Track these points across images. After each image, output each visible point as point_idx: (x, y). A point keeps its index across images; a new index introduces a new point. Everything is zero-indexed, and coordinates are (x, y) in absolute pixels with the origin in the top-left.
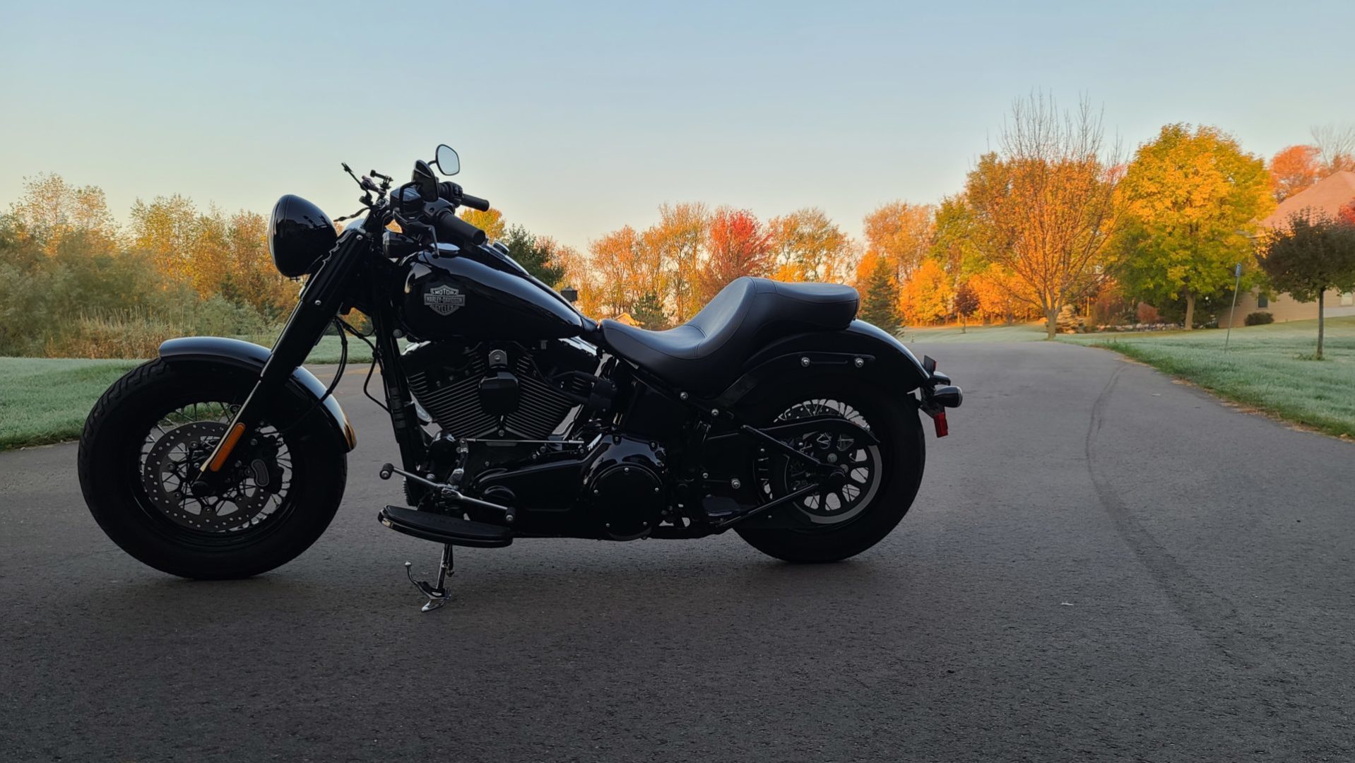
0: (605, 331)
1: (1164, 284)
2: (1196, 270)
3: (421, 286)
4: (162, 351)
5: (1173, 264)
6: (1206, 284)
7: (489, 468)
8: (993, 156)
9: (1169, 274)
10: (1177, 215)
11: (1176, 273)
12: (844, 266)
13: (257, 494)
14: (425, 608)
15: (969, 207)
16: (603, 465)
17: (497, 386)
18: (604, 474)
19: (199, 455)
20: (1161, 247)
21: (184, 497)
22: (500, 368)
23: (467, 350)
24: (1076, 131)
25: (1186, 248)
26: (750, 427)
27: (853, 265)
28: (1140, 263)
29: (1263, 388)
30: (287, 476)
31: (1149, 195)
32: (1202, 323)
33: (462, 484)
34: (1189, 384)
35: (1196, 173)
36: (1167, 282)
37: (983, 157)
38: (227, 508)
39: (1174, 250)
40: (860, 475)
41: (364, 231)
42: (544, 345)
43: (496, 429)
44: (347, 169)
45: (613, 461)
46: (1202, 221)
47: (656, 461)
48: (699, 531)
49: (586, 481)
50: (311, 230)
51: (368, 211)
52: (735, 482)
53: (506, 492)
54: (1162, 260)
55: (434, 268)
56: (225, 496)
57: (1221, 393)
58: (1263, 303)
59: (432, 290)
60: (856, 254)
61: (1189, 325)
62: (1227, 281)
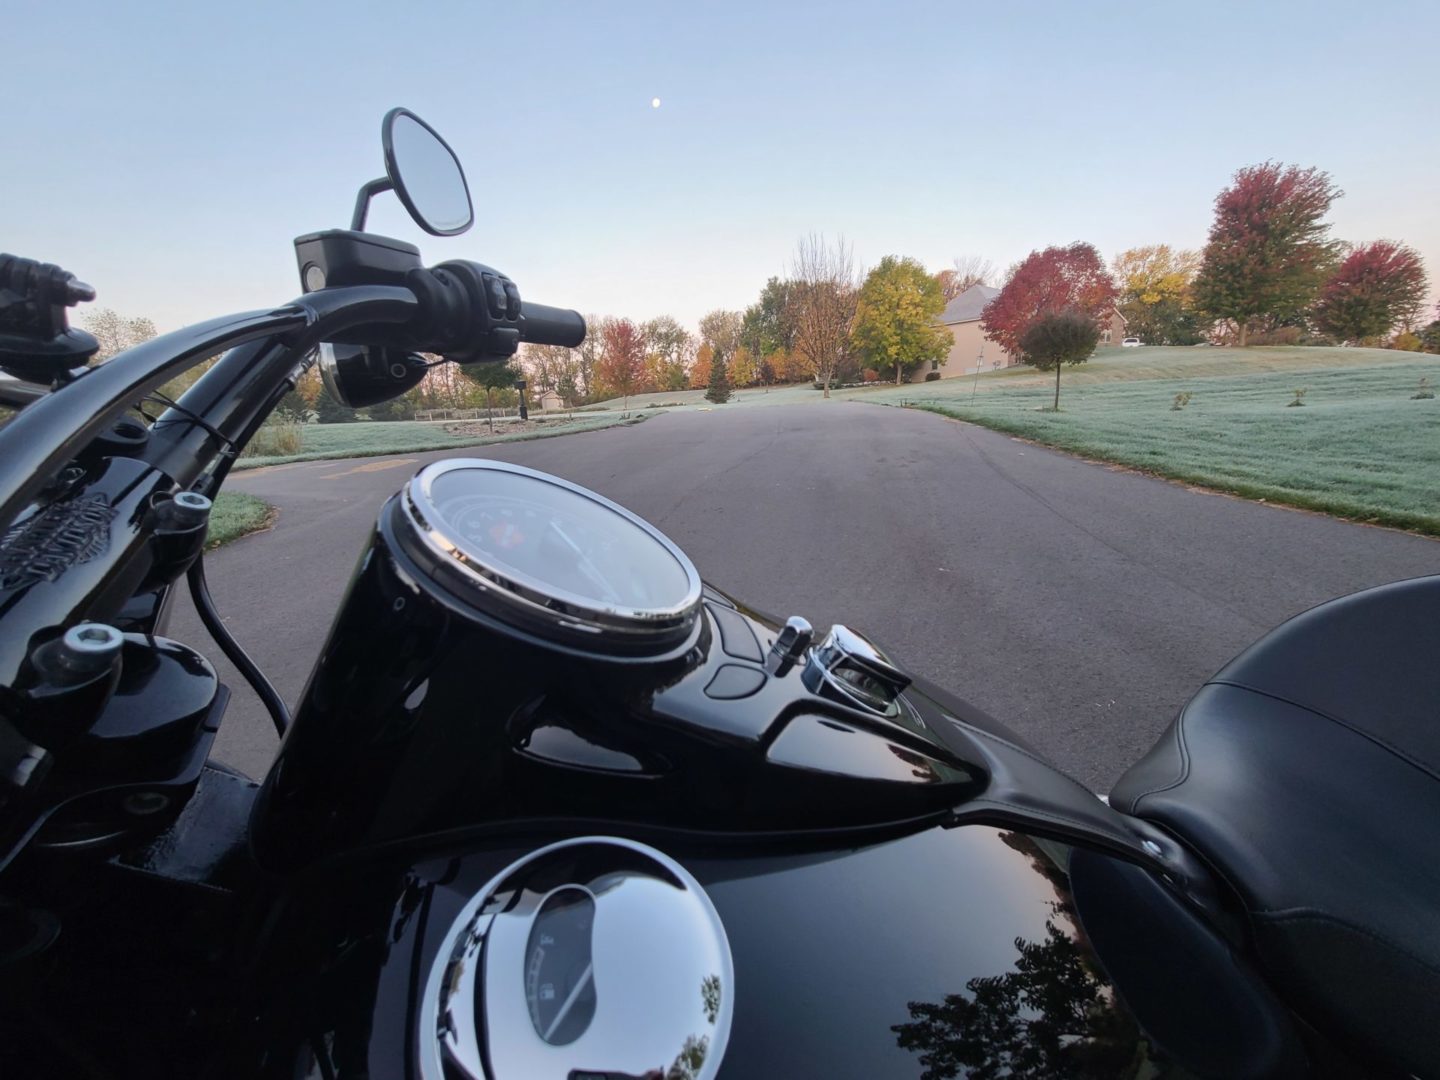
1: (885, 357)
2: (903, 348)
5: (891, 345)
6: (909, 357)
8: (776, 279)
9: (889, 351)
10: (892, 314)
11: (892, 350)
12: (688, 353)
15: (763, 313)
20: (884, 334)
24: (837, 261)
25: (898, 335)
27: (694, 352)
28: (873, 345)
31: (876, 301)
32: (906, 382)
35: (902, 287)
36: (888, 356)
39: (891, 336)
46: (906, 317)
54: (884, 343)
61: (898, 383)
62: (920, 354)
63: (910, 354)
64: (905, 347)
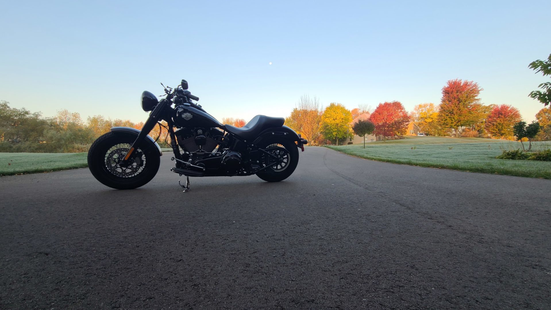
0: (226, 127)
3: (181, 114)
4: (112, 129)
5: (334, 132)
7: (198, 159)
8: (296, 109)
10: (334, 121)
11: (334, 134)
13: (137, 167)
14: (184, 191)
15: (292, 119)
16: (226, 158)
17: (200, 138)
18: (226, 160)
19: (121, 157)
20: (331, 128)
21: (117, 167)
22: (200, 134)
23: (192, 130)
24: (314, 103)
25: (336, 128)
26: (261, 149)
28: (327, 131)
29: (356, 153)
30: (145, 163)
31: (328, 117)
32: (339, 144)
33: (192, 162)
34: (341, 152)
35: (337, 113)
37: (294, 109)
38: (128, 171)
39: (334, 129)
40: (285, 161)
41: (166, 99)
42: (211, 129)
43: (199, 150)
44: (162, 84)
45: (228, 157)
46: (339, 123)
47: (239, 156)
48: (248, 174)
49: (222, 162)
50: (152, 100)
51: (167, 95)
52: (258, 161)
53: (202, 164)
54: (332, 131)
55: (184, 109)
56: (128, 167)
57: (348, 154)
58: (351, 140)
59: (184, 114)
61: (337, 145)
62: (344, 135)
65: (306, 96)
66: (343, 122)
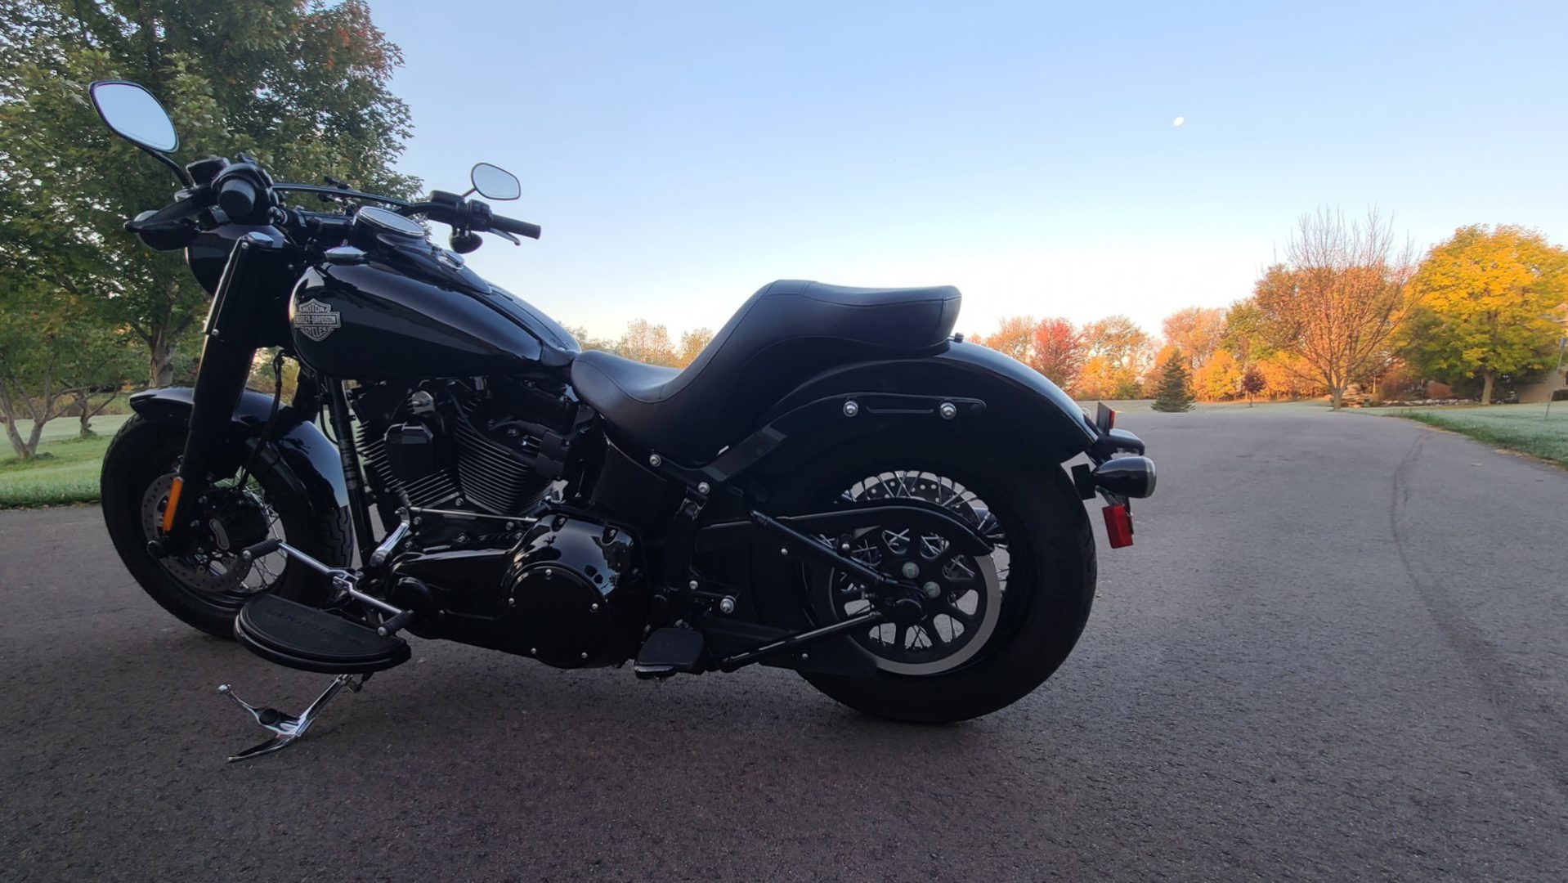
1: (1459, 364)
2: (1494, 351)
5: (1469, 347)
6: (1507, 364)
8: (1280, 267)
9: (1464, 356)
10: (1473, 304)
12: (1145, 357)
15: (1257, 308)
20: (1456, 332)
24: (1363, 238)
25: (1485, 333)
26: (761, 515)
27: (1152, 356)
28: (1432, 346)
31: (1441, 288)
32: (1498, 398)
35: (1495, 267)
36: (1462, 362)
37: (1270, 268)
39: (1470, 335)
46: (1502, 308)
60: (1155, 348)
61: (1485, 401)
62: (1532, 360)
63: (1508, 360)
64: (1499, 350)
65: (1328, 211)
66: (1526, 302)
